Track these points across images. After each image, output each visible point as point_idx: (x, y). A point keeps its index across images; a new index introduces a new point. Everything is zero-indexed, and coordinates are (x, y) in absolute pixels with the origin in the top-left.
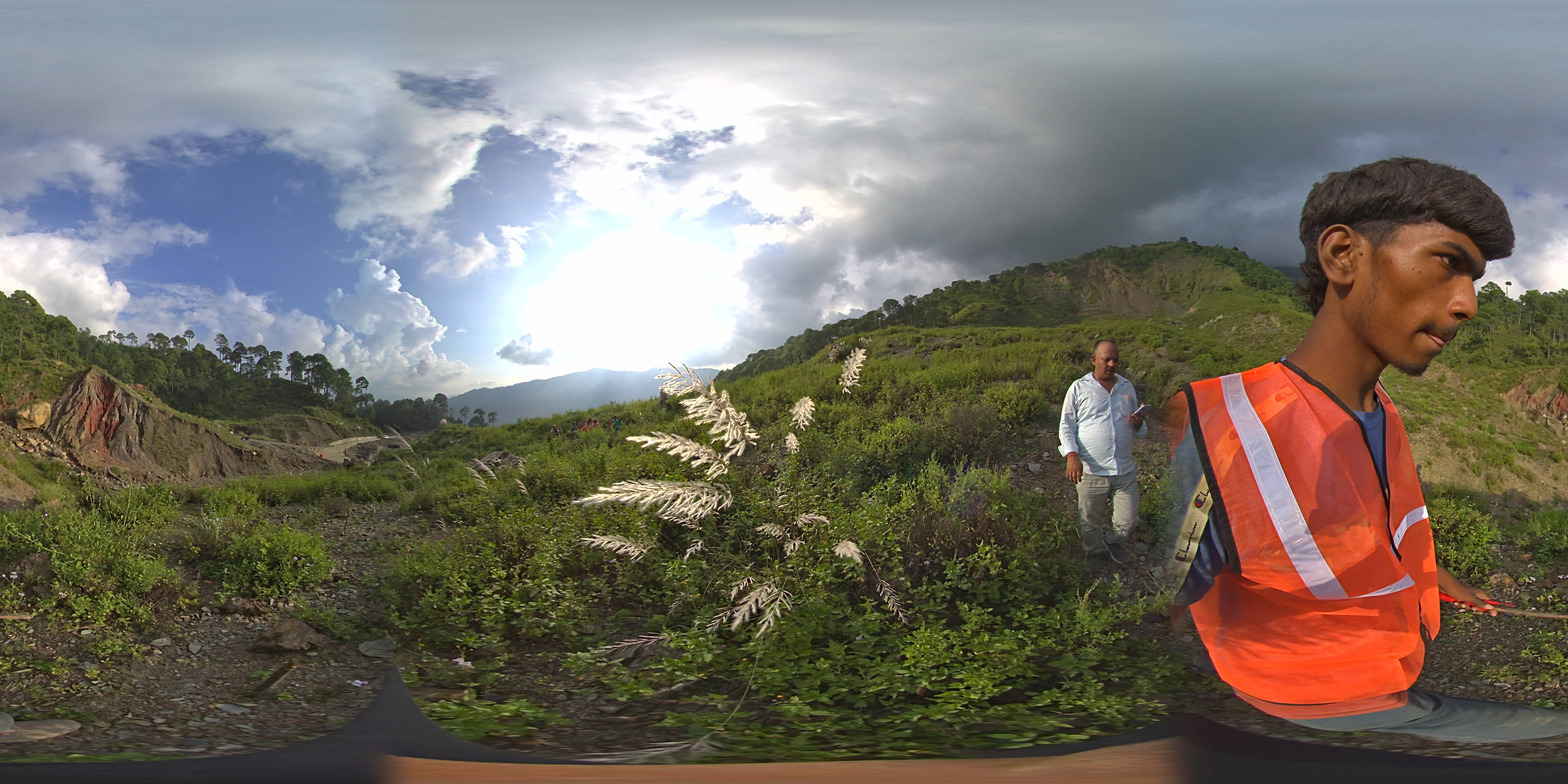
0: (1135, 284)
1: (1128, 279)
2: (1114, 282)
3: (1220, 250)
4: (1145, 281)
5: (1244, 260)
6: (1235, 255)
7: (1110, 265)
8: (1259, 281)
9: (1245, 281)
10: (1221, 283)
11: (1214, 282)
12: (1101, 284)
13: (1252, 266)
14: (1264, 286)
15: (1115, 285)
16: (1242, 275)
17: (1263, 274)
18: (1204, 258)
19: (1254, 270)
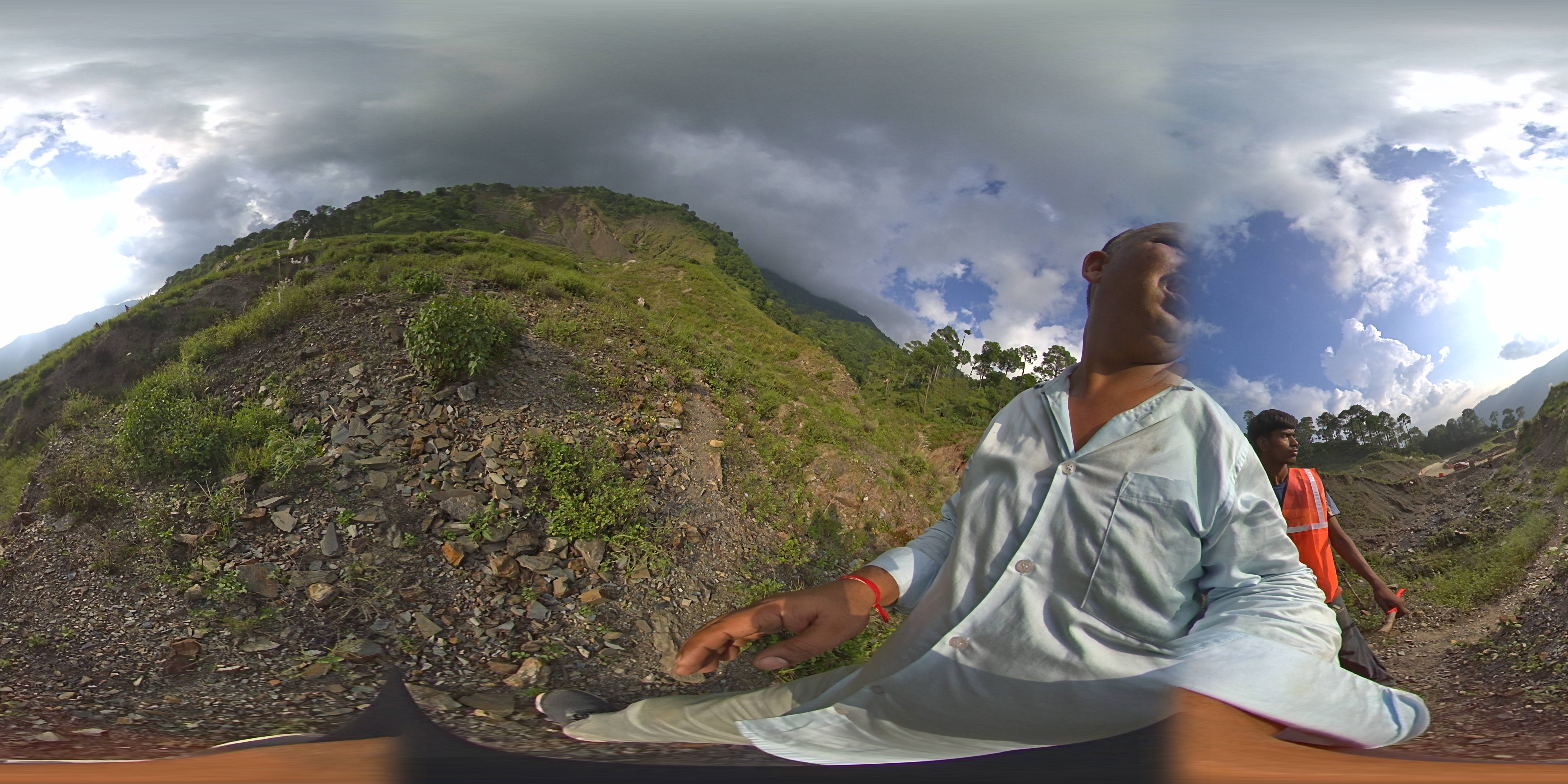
0: (607, 228)
1: (604, 222)
2: (586, 221)
3: (715, 229)
4: (620, 230)
5: (732, 247)
6: (726, 239)
7: (591, 204)
8: (729, 266)
9: (717, 261)
10: (694, 256)
11: (688, 253)
12: (569, 219)
13: (736, 254)
14: (732, 272)
15: (584, 224)
16: (717, 255)
17: (739, 263)
18: (692, 229)
19: (733, 256)
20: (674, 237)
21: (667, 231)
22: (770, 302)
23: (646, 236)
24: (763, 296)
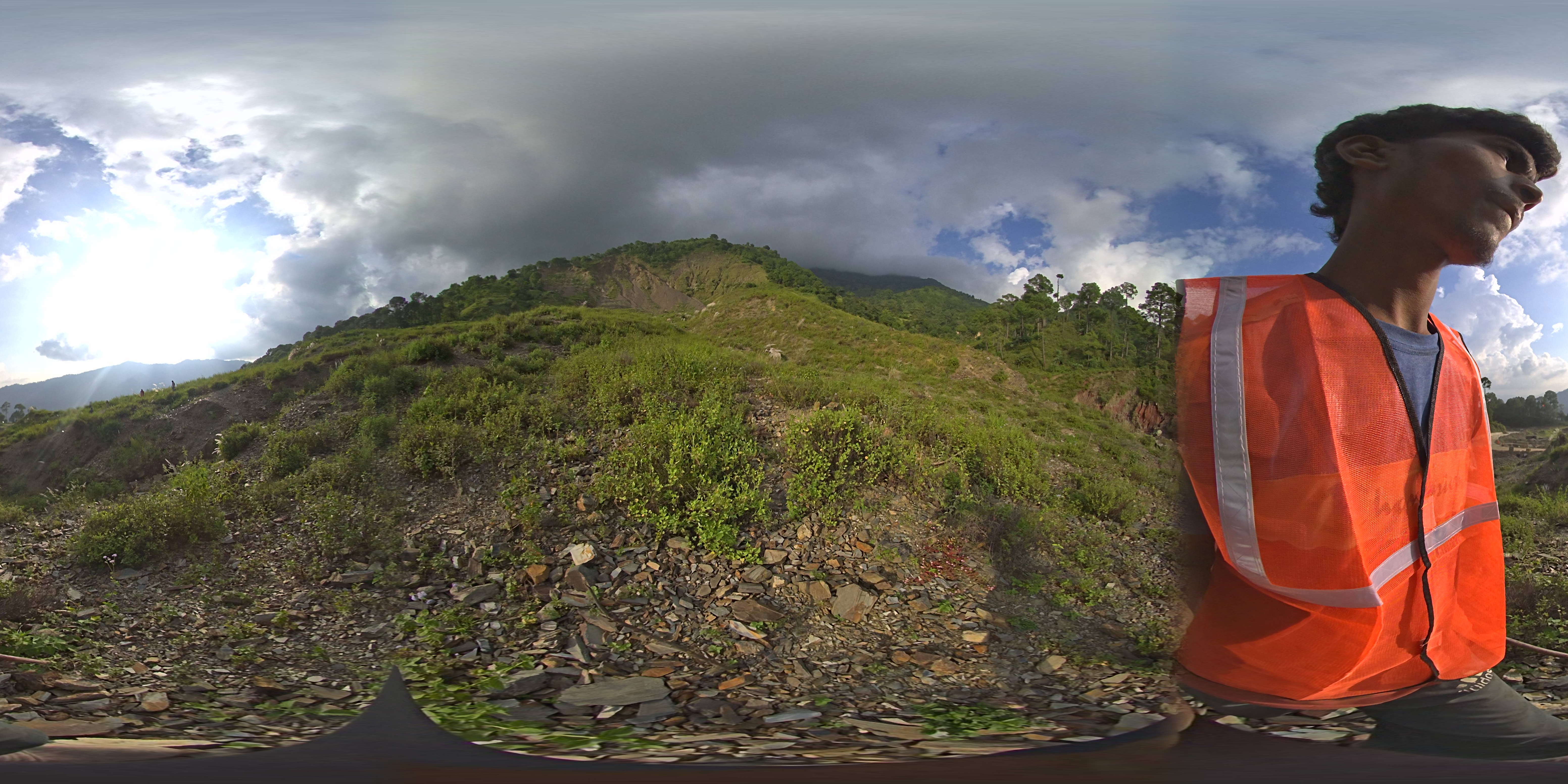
0: (660, 280)
1: (654, 274)
2: (639, 277)
3: (751, 248)
4: (671, 277)
7: (636, 260)
8: (785, 278)
9: (771, 278)
10: (747, 280)
11: (740, 279)
12: (624, 280)
13: (782, 264)
14: (790, 283)
15: (639, 281)
16: (768, 272)
17: (791, 272)
18: (732, 256)
19: (782, 268)
20: (720, 269)
21: (712, 265)
22: (840, 299)
23: (695, 275)
24: (831, 295)
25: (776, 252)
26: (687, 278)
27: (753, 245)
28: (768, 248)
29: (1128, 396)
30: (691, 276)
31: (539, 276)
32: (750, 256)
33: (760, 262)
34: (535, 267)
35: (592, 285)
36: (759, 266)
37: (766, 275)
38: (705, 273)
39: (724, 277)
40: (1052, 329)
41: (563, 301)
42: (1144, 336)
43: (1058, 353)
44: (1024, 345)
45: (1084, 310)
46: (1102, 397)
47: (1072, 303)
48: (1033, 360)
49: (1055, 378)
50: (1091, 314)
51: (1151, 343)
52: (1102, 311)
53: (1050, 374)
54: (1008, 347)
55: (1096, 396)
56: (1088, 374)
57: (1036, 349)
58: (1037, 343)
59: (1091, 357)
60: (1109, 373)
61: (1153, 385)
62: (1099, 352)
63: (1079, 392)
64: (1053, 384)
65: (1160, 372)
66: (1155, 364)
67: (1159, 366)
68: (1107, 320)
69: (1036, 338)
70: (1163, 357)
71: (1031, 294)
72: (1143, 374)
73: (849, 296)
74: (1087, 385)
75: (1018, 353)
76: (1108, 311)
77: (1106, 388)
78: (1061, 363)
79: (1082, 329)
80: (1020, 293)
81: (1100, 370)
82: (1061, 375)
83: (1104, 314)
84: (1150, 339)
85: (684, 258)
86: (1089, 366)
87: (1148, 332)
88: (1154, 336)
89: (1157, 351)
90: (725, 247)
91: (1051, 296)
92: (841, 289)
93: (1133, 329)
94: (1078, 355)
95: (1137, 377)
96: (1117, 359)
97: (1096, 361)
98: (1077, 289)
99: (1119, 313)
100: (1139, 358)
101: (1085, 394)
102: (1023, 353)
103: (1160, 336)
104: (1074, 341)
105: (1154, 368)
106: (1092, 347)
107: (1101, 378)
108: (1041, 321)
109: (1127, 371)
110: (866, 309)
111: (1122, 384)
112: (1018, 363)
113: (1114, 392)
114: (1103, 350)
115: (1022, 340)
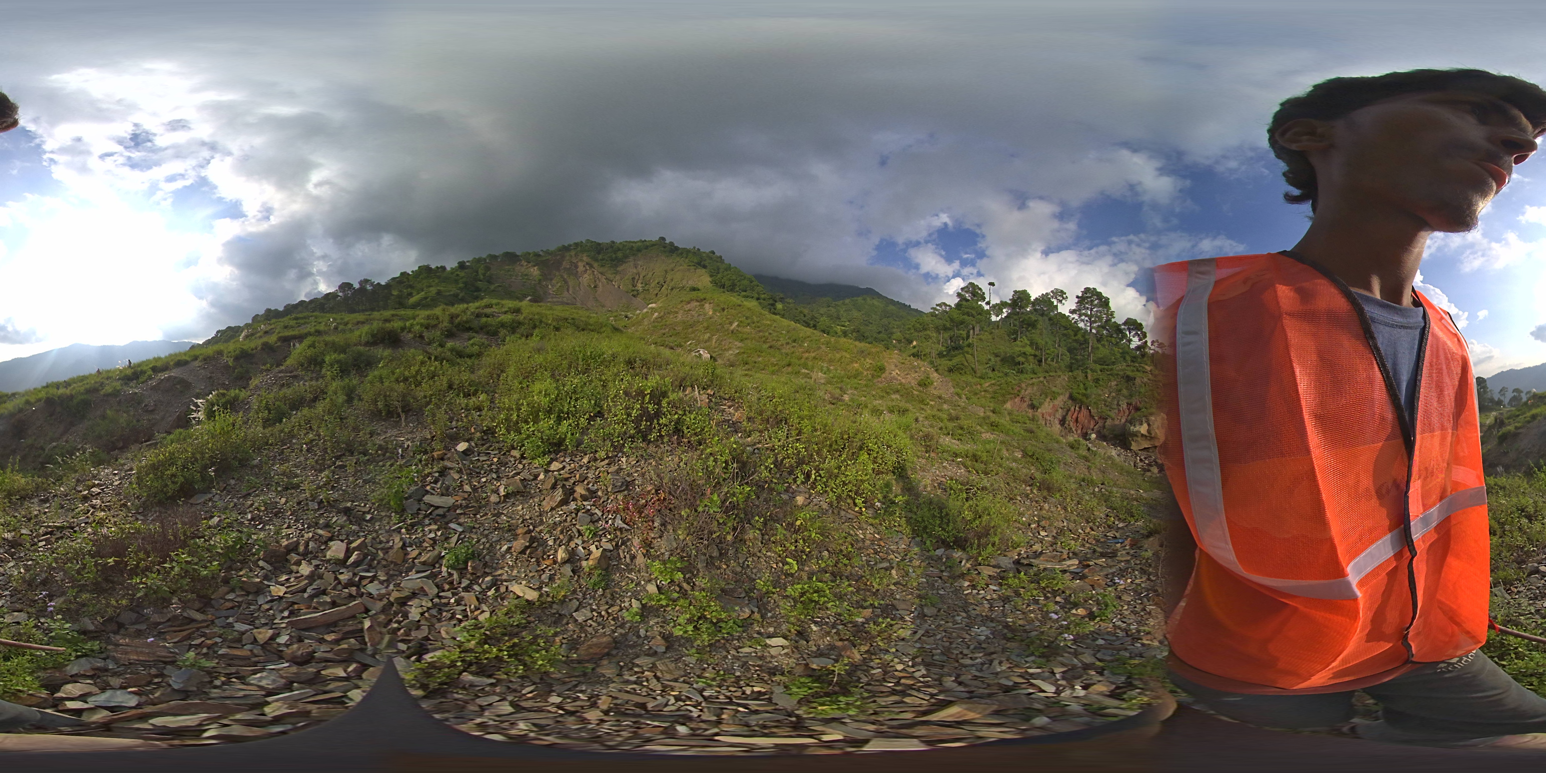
0: (607, 278)
1: (602, 273)
2: (586, 275)
4: (617, 277)
5: (720, 264)
6: (711, 258)
7: (585, 258)
8: (728, 283)
9: (714, 283)
10: (691, 283)
11: (684, 282)
12: (572, 277)
13: (726, 270)
14: (732, 289)
15: (586, 279)
16: (711, 276)
17: (734, 277)
18: (678, 259)
19: (726, 273)
20: (666, 271)
21: (658, 267)
22: (779, 306)
23: (641, 277)
24: (771, 302)
25: (721, 257)
26: (633, 279)
27: (699, 250)
28: (713, 253)
29: (1060, 401)
30: (637, 277)
31: (488, 269)
32: (696, 261)
33: (705, 267)
34: (485, 260)
35: (540, 280)
36: (704, 270)
37: (710, 279)
38: (650, 274)
39: (668, 279)
40: (985, 336)
41: (511, 296)
42: (1076, 341)
43: (990, 360)
44: (956, 352)
45: (1015, 317)
46: (1035, 402)
47: (1004, 310)
48: (966, 367)
49: (987, 385)
50: (1023, 321)
51: (1083, 349)
52: (1033, 318)
53: (983, 381)
54: (940, 355)
55: (1028, 402)
56: (1020, 380)
57: (968, 356)
58: (970, 350)
59: (1023, 364)
60: (1042, 379)
61: (1086, 389)
62: (1031, 358)
63: (1011, 398)
64: (985, 391)
65: (1092, 376)
66: (1087, 368)
67: (1091, 370)
68: (1038, 326)
69: (969, 345)
70: (1095, 362)
71: (964, 303)
72: (1075, 378)
73: (789, 303)
74: (1019, 391)
75: (950, 360)
76: (1040, 318)
77: (1038, 394)
78: (994, 370)
79: (1013, 335)
80: (953, 301)
81: (1032, 376)
82: (993, 382)
83: (1036, 321)
84: (1081, 344)
85: (631, 259)
86: (1022, 372)
87: (1079, 336)
88: (1086, 342)
89: (1089, 355)
90: (672, 250)
91: (983, 304)
92: (782, 295)
93: (1064, 335)
94: (1010, 361)
95: (1069, 381)
96: (1049, 365)
97: (1028, 367)
98: (1008, 297)
99: (1050, 319)
100: (1072, 363)
101: (1017, 400)
102: (955, 361)
103: (1092, 342)
104: (1006, 348)
105: (1086, 372)
106: (1024, 353)
107: (1033, 384)
108: (973, 328)
109: (1059, 376)
110: (805, 316)
111: (1054, 389)
112: (950, 370)
113: (1047, 397)
114: (1035, 356)
115: (955, 348)
